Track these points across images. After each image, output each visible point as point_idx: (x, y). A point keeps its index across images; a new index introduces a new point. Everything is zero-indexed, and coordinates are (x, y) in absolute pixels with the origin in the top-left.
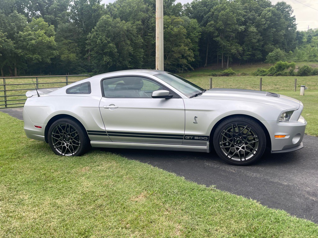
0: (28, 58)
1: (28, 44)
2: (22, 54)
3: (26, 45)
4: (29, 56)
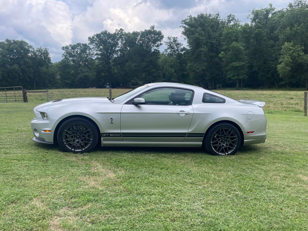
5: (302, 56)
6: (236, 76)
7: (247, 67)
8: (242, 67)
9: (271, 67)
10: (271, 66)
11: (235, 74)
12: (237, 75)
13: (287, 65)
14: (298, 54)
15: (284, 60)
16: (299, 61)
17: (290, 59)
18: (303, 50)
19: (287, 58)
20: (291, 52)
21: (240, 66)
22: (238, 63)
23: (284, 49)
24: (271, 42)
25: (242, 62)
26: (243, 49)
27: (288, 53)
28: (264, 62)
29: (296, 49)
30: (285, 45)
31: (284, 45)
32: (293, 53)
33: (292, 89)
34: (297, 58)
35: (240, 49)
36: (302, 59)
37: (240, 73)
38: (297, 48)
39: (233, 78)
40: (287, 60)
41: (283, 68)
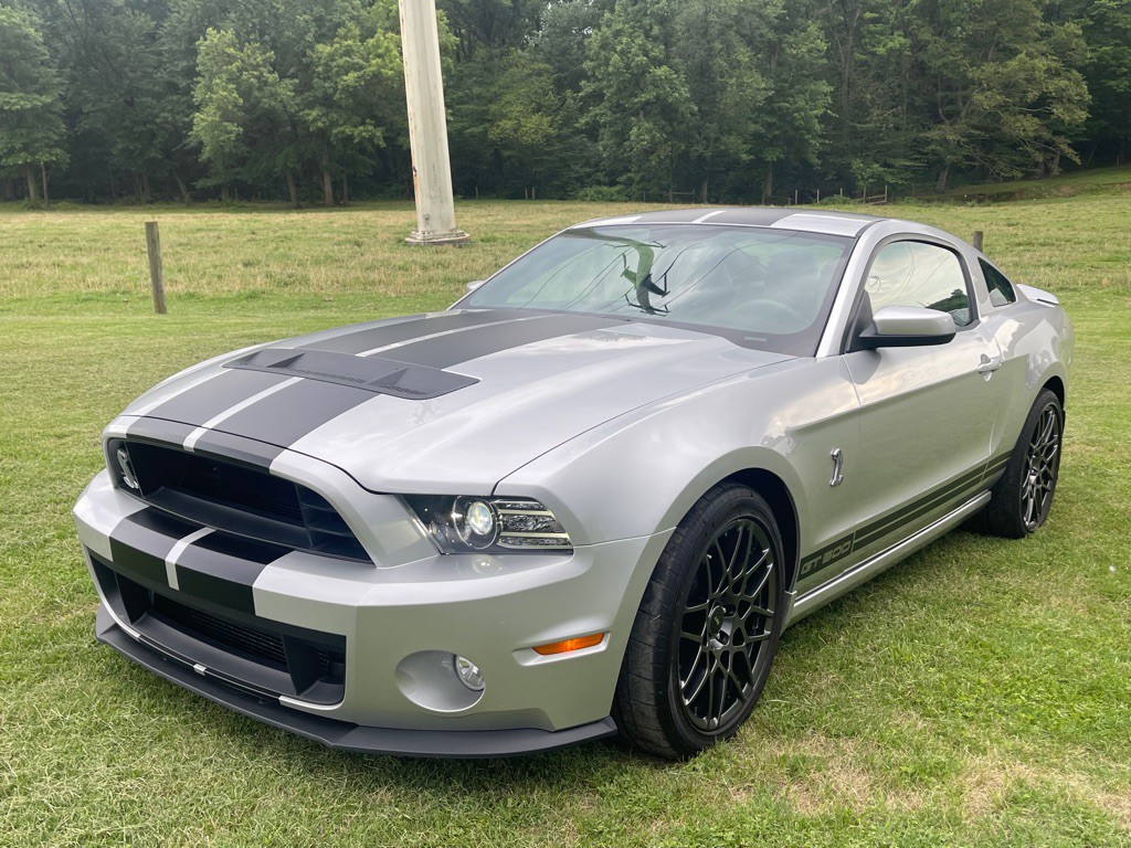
0: (340, 136)
1: (336, 89)
2: (320, 124)
3: (332, 90)
4: (344, 132)
5: (273, 85)
6: (21, 150)
7: (60, 116)
8: (40, 115)
9: (158, 121)
10: (157, 116)
11: (18, 145)
12: (26, 148)
13: (226, 117)
14: (258, 78)
15: (214, 96)
16: (266, 103)
17: (235, 95)
18: (273, 65)
19: (225, 89)
20: (233, 67)
21: (34, 108)
22: (22, 98)
23: (207, 54)
24: (143, 20)
25: (40, 92)
26: (39, 37)
27: (226, 71)
28: (125, 101)
29: (249, 56)
30: (209, 37)
31: (205, 40)
32: (240, 70)
33: (242, 207)
34: (256, 93)
35: (26, 37)
36: (273, 95)
37: (37, 140)
38: (253, 53)
39: (10, 161)
40: (226, 97)
41: (214, 126)
